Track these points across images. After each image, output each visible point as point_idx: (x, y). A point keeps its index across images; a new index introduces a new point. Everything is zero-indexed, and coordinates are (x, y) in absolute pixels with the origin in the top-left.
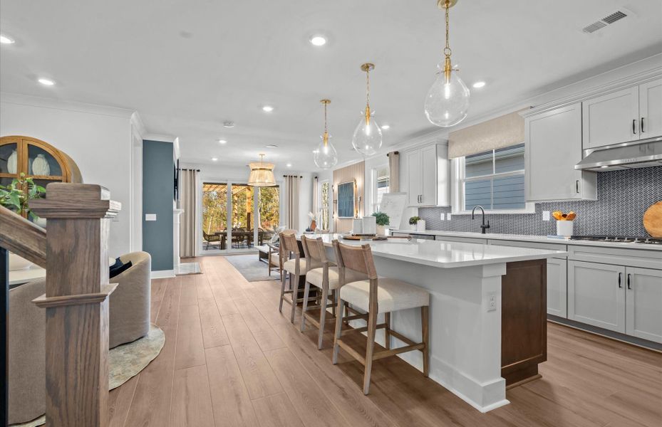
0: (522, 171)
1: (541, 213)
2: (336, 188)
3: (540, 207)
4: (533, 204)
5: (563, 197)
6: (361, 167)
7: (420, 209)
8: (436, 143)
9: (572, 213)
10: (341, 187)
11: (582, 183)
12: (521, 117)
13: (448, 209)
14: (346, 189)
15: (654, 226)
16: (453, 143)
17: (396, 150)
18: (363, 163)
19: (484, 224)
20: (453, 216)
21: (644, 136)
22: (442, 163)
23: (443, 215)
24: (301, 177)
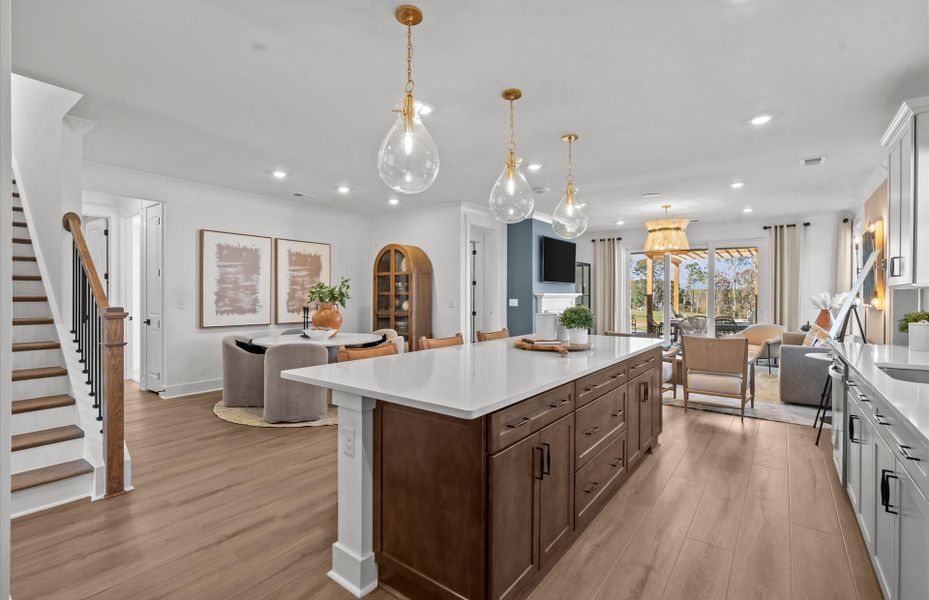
24: (807, 224)
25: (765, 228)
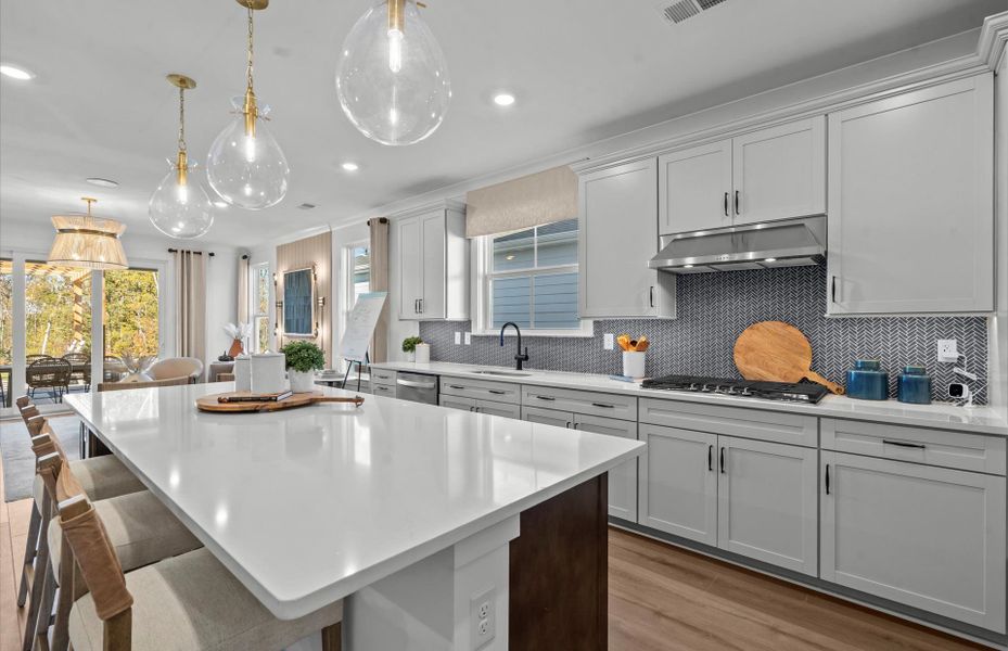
0: (575, 266)
1: (602, 337)
2: (280, 279)
3: (600, 326)
4: (591, 322)
5: (631, 312)
6: (326, 240)
7: (423, 324)
8: (445, 207)
9: (643, 339)
10: (289, 278)
11: (658, 291)
12: (573, 172)
13: (466, 325)
14: (299, 281)
15: (747, 363)
16: (474, 209)
17: (382, 216)
18: (329, 235)
19: (519, 353)
20: (473, 337)
21: (739, 220)
22: (455, 244)
23: (458, 335)
24: (212, 255)
25: (170, 251)
